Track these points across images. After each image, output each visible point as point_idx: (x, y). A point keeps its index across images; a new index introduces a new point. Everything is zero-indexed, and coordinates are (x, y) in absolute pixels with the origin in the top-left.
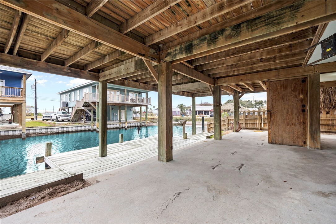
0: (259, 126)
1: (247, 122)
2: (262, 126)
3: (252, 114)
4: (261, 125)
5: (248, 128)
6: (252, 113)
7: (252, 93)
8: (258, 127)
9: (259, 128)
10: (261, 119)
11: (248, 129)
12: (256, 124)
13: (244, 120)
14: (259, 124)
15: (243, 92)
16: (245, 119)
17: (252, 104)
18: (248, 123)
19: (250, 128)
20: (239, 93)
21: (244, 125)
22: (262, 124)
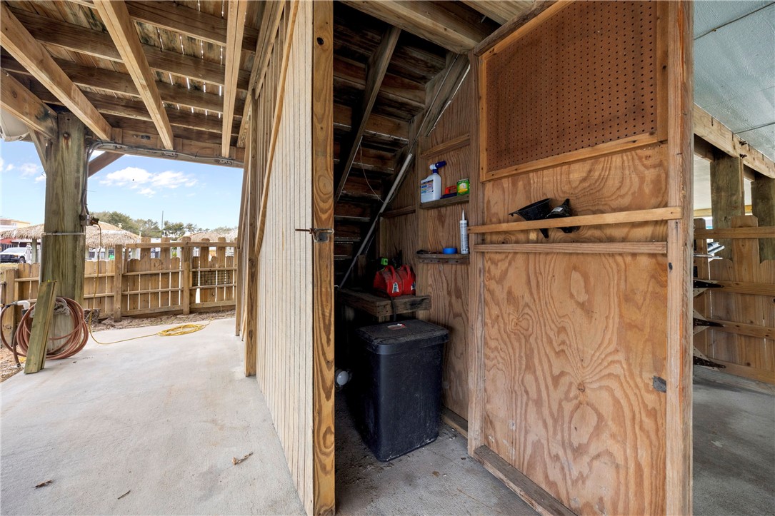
0: (187, 301)
1: (134, 286)
2: (198, 300)
3: (157, 253)
4: (192, 294)
5: (136, 313)
6: (158, 249)
7: (163, 156)
8: (183, 303)
9: (186, 309)
10: (195, 274)
11: (134, 317)
12: (175, 293)
13: (118, 283)
14: (187, 294)
15: (113, 139)
16: (124, 276)
17: (156, 228)
18: (139, 291)
19: (148, 311)
20: (90, 140)
21: (117, 305)
22: (198, 291)
